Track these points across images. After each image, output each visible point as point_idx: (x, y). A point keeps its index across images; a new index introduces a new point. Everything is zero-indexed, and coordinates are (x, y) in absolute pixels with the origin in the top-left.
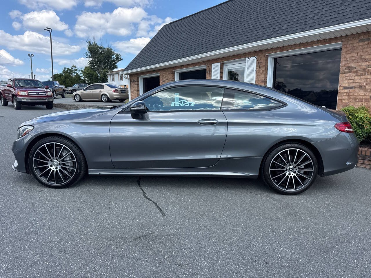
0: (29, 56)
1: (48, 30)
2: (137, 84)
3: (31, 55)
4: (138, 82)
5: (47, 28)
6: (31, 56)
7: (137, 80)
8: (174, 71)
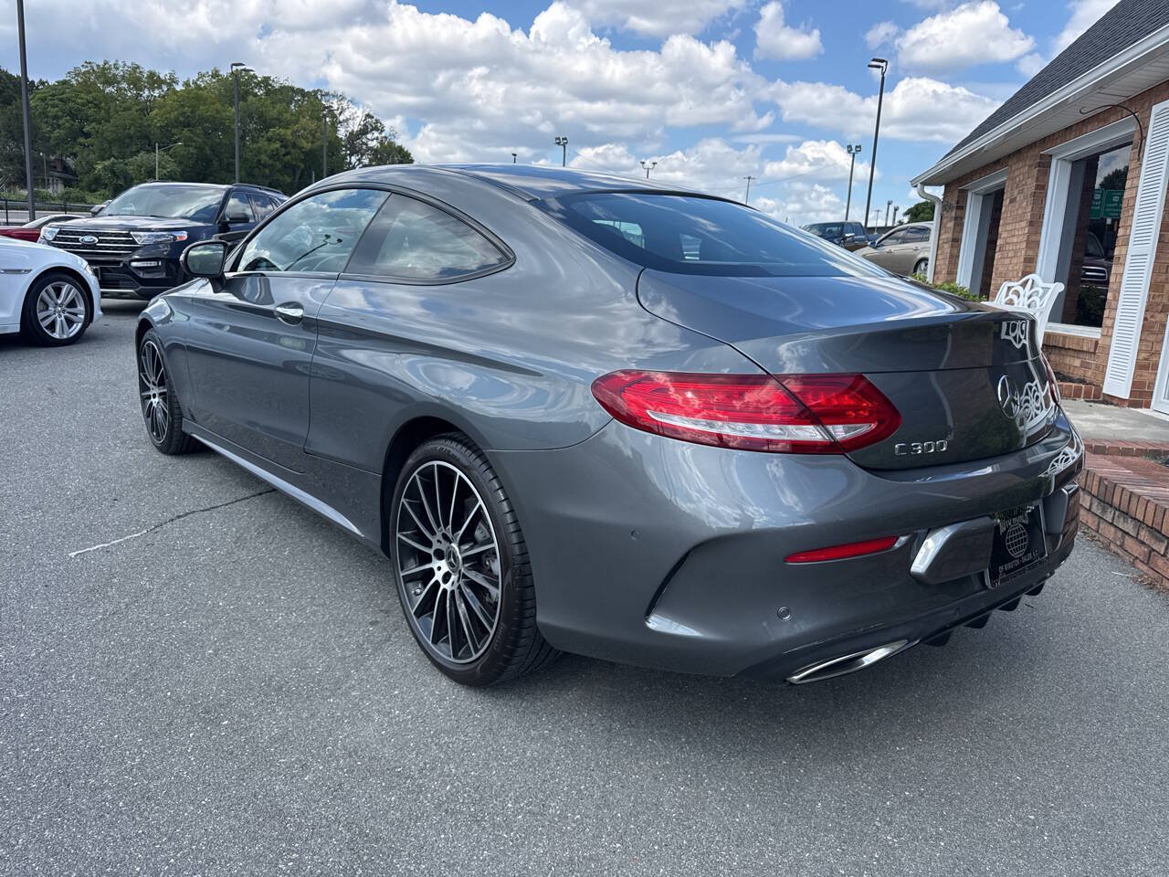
0: (849, 152)
1: (879, 67)
2: (956, 218)
3: (854, 147)
4: (961, 207)
5: (874, 60)
6: (854, 151)
7: (958, 202)
8: (1051, 156)
